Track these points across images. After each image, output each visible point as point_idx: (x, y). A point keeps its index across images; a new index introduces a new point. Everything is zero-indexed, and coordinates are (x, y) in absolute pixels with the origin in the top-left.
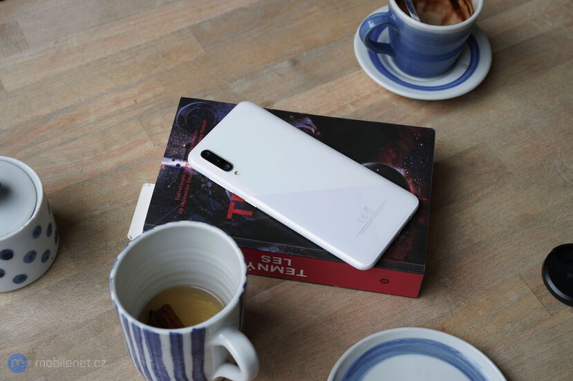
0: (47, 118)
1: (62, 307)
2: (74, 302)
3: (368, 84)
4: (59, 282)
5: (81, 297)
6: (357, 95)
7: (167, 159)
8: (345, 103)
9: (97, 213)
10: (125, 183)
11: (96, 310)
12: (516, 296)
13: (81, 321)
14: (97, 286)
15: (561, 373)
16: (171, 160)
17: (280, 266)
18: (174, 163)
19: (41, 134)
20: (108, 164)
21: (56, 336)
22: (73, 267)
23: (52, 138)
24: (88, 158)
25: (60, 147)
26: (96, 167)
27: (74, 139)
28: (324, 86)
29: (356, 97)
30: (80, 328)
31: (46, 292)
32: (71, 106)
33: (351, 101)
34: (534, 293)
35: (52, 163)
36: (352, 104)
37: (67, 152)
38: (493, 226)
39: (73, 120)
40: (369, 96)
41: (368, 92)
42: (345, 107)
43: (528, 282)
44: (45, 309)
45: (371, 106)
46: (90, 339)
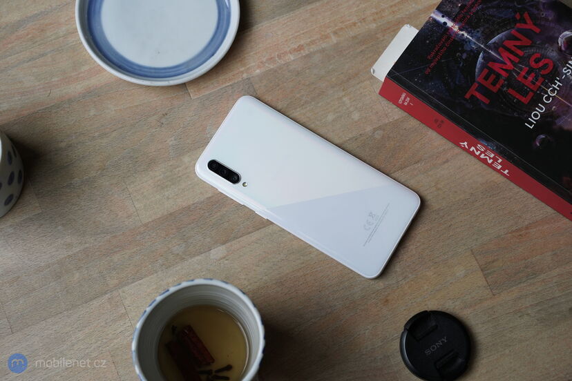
0: (16, 26)
1: (25, 248)
2: (37, 243)
3: (355, 9)
4: (23, 221)
5: (44, 238)
6: (342, 22)
7: (438, 13)
8: (328, 31)
9: (63, 145)
10: (92, 113)
11: (57, 253)
12: (463, 272)
13: (43, 264)
14: (60, 227)
15: (489, 356)
16: (441, 15)
17: (490, 158)
18: (442, 20)
19: (10, 46)
20: (77, 88)
21: (19, 277)
22: (37, 205)
23: (21, 51)
24: (56, 79)
25: (28, 64)
26: (65, 91)
27: (43, 55)
28: (309, 7)
29: (340, 24)
30: (42, 271)
31: (11, 230)
32: (41, 12)
33: (334, 30)
34: (482, 270)
35: (20, 82)
36: (335, 33)
37: (35, 70)
38: (456, 192)
39: (42, 30)
40: (355, 24)
41: (355, 19)
42: (327, 37)
43: (477, 257)
44: (9, 248)
45: (354, 38)
46: (51, 284)
